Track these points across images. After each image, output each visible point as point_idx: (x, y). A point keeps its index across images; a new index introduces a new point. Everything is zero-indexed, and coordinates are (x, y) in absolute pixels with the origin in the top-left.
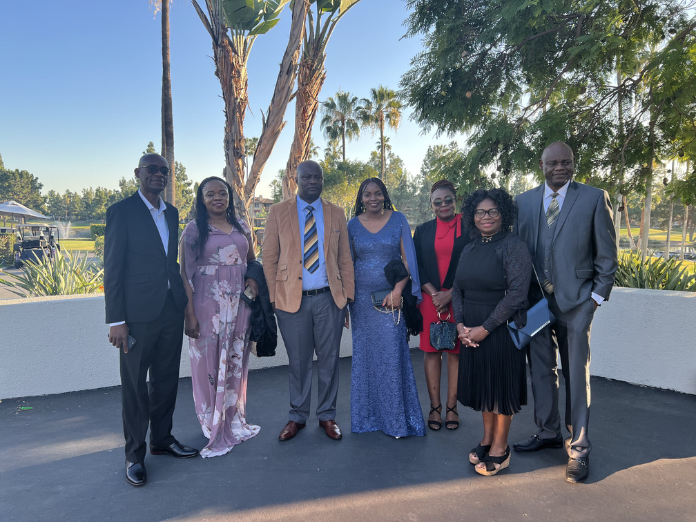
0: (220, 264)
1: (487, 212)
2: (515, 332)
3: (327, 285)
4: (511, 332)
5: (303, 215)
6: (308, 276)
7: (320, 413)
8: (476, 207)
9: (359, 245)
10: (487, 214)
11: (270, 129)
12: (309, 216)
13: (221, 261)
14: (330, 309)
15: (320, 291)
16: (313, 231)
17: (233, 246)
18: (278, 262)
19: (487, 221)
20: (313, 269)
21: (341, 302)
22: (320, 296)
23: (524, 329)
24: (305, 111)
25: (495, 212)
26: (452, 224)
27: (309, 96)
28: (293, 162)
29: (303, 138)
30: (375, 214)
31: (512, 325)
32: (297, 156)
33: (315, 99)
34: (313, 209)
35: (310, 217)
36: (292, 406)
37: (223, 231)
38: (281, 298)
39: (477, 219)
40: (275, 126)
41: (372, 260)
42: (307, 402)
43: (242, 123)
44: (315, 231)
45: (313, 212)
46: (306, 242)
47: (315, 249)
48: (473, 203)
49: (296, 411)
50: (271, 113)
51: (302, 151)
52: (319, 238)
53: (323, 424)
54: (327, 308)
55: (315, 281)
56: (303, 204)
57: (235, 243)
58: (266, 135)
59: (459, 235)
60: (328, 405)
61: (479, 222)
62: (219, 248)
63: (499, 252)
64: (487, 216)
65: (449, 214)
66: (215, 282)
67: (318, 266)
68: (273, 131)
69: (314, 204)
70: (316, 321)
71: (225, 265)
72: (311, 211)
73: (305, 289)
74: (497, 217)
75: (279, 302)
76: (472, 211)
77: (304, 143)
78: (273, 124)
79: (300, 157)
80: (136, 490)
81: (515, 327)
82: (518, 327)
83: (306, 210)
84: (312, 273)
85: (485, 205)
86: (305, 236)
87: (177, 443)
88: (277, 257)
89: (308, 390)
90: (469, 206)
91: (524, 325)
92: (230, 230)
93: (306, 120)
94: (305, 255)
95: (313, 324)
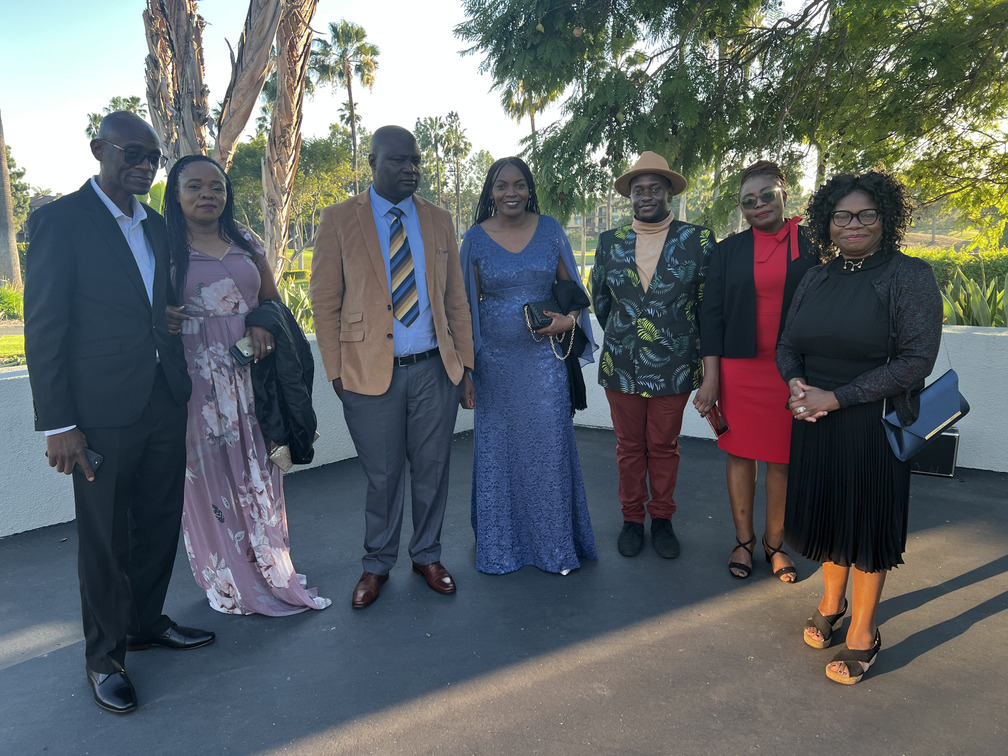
0: (206, 314)
1: (857, 215)
2: (897, 431)
3: (433, 346)
4: (888, 431)
5: (384, 225)
6: (401, 332)
7: (416, 555)
8: (834, 206)
9: (493, 272)
10: (855, 219)
11: (247, 74)
12: (396, 226)
13: (208, 308)
14: (437, 386)
15: (421, 357)
16: (405, 254)
17: (228, 281)
18: (340, 309)
19: (855, 233)
20: (410, 319)
21: (456, 374)
22: (421, 366)
23: (915, 427)
24: (293, 47)
25: (872, 215)
26: (781, 235)
27: (298, 22)
28: (279, 133)
29: (293, 94)
30: (513, 220)
31: (893, 418)
32: (284, 124)
33: (308, 26)
34: (402, 213)
35: (398, 229)
36: (369, 549)
37: (211, 255)
38: (352, 372)
39: (834, 227)
40: (255, 70)
41: (517, 298)
42: (395, 541)
43: (202, 60)
44: (408, 254)
45: (403, 220)
46: (394, 272)
47: (410, 285)
48: (830, 199)
49: (376, 556)
50: (246, 47)
51: (292, 116)
52: (417, 263)
53: (419, 569)
54: (433, 385)
55: (413, 339)
56: (383, 205)
57: (231, 276)
58: (239, 85)
59: (795, 255)
60: (428, 539)
61: (839, 234)
62: (201, 285)
63: (880, 289)
64: (854, 223)
65: (770, 218)
66: (201, 348)
67: (418, 314)
68: (252, 78)
69: (403, 205)
70: (413, 407)
71: (216, 316)
72: (399, 218)
73: (397, 354)
74: (875, 224)
75: (350, 379)
76: (826, 213)
77: (295, 102)
78: (252, 66)
79: (290, 125)
80: (124, 720)
81: (897, 423)
82: (904, 423)
83: (390, 215)
84: (408, 326)
85: (854, 202)
86: (392, 261)
87: (174, 625)
88: (339, 300)
89: (397, 520)
90: (822, 204)
91: (914, 420)
92: (221, 250)
93: (295, 62)
94: (394, 294)
95: (407, 412)
